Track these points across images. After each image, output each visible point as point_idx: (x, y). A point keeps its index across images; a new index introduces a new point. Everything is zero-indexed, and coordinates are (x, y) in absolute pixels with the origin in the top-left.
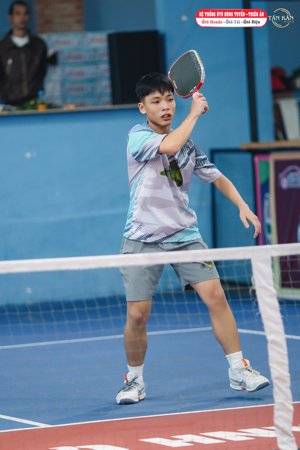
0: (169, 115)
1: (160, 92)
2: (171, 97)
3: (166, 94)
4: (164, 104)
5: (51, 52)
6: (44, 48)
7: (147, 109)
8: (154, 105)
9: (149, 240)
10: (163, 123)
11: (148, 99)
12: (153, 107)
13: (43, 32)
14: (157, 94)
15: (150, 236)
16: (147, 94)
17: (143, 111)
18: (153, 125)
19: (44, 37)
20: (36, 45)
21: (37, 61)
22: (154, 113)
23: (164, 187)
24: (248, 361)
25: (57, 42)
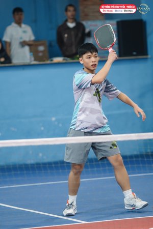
0: (95, 65)
1: (91, 53)
2: (96, 55)
3: (94, 53)
4: (93, 59)
5: (87, 30)
6: (84, 28)
7: (84, 62)
8: (88, 59)
9: (86, 131)
10: (92, 69)
11: (85, 56)
12: (87, 60)
13: (83, 20)
14: (90, 54)
15: (86, 128)
16: (84, 54)
17: (82, 62)
18: (87, 70)
19: (84, 23)
20: (80, 27)
21: (80, 35)
22: (87, 64)
23: (95, 103)
24: (135, 194)
25: (91, 25)
